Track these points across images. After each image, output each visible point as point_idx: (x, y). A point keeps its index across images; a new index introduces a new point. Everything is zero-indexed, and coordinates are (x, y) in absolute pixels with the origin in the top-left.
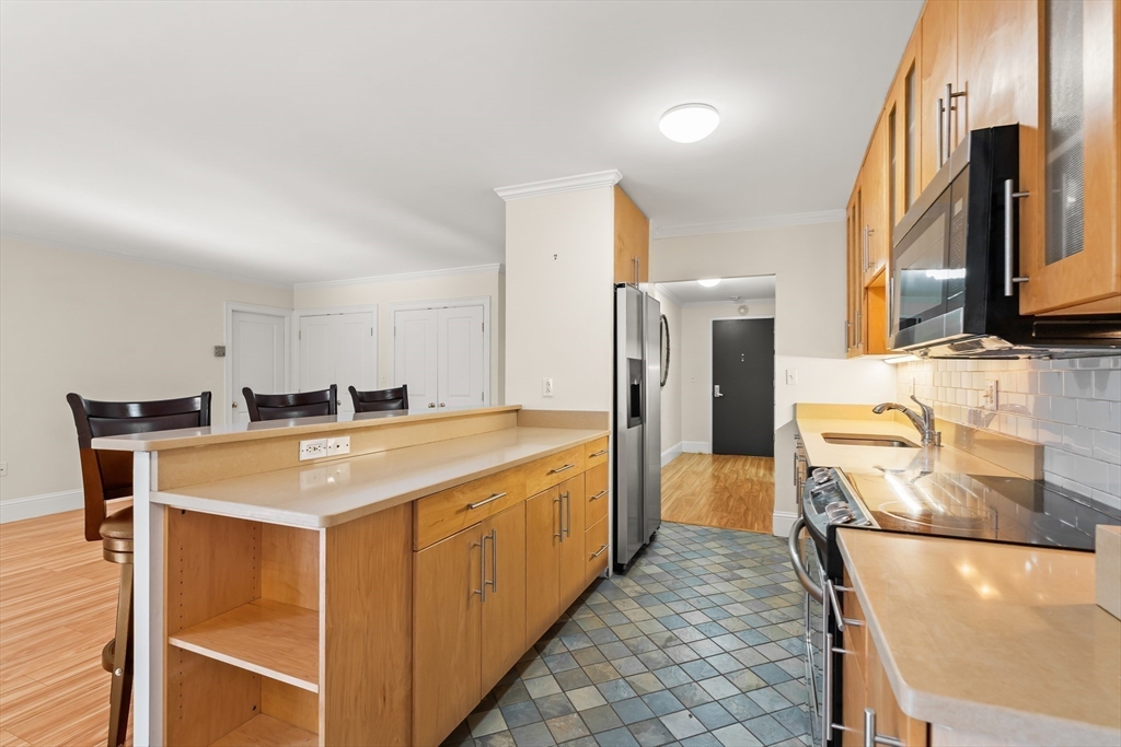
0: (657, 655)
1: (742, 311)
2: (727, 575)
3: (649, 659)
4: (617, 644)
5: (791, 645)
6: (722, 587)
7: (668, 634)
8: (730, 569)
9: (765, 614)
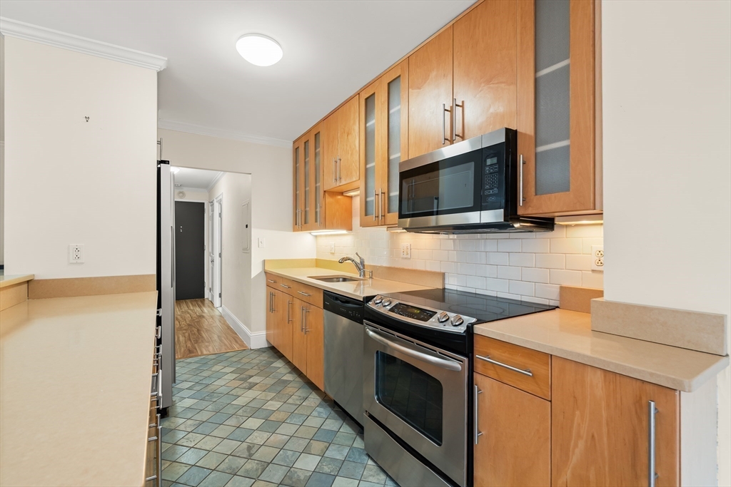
0: (251, 465)
1: (181, 194)
2: (246, 385)
3: (247, 471)
4: (212, 475)
5: (319, 413)
6: (251, 394)
7: (245, 445)
8: (245, 380)
9: (290, 401)
